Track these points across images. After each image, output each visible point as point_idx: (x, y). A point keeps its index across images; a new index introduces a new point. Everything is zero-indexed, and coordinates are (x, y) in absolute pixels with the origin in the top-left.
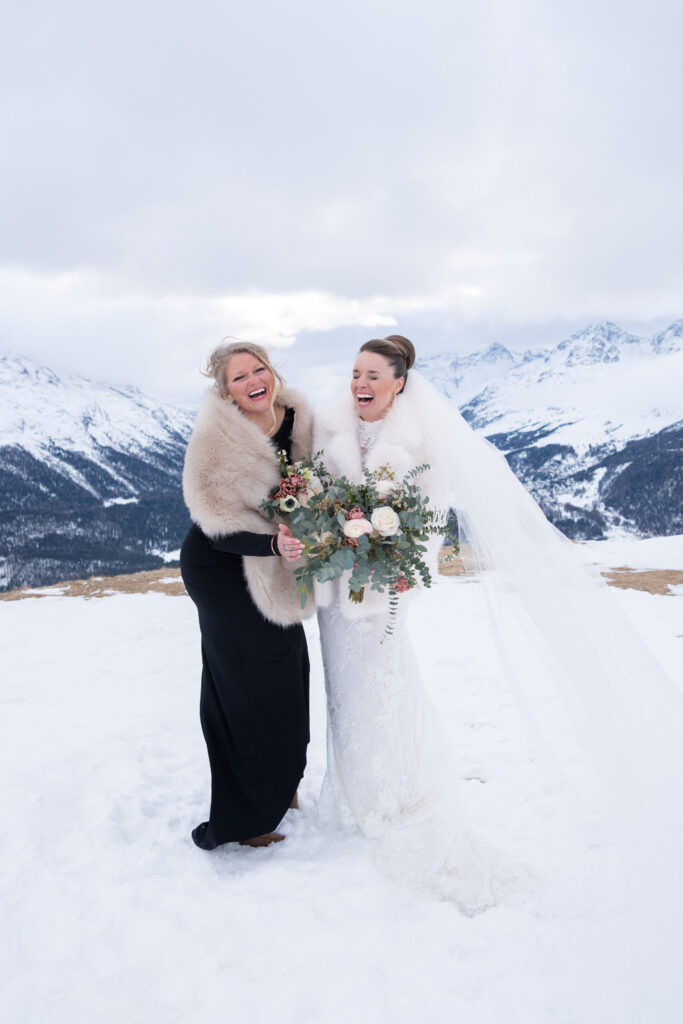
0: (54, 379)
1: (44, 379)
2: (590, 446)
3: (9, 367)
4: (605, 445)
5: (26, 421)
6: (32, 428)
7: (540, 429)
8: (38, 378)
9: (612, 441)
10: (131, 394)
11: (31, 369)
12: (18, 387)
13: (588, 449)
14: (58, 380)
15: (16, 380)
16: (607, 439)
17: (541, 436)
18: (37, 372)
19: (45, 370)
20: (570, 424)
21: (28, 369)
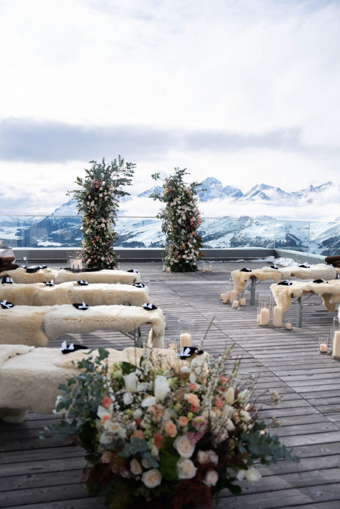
2: (151, 243)
4: (158, 242)
7: (129, 234)
9: (161, 241)
13: (150, 244)
16: (158, 240)
17: (129, 238)
20: (142, 232)
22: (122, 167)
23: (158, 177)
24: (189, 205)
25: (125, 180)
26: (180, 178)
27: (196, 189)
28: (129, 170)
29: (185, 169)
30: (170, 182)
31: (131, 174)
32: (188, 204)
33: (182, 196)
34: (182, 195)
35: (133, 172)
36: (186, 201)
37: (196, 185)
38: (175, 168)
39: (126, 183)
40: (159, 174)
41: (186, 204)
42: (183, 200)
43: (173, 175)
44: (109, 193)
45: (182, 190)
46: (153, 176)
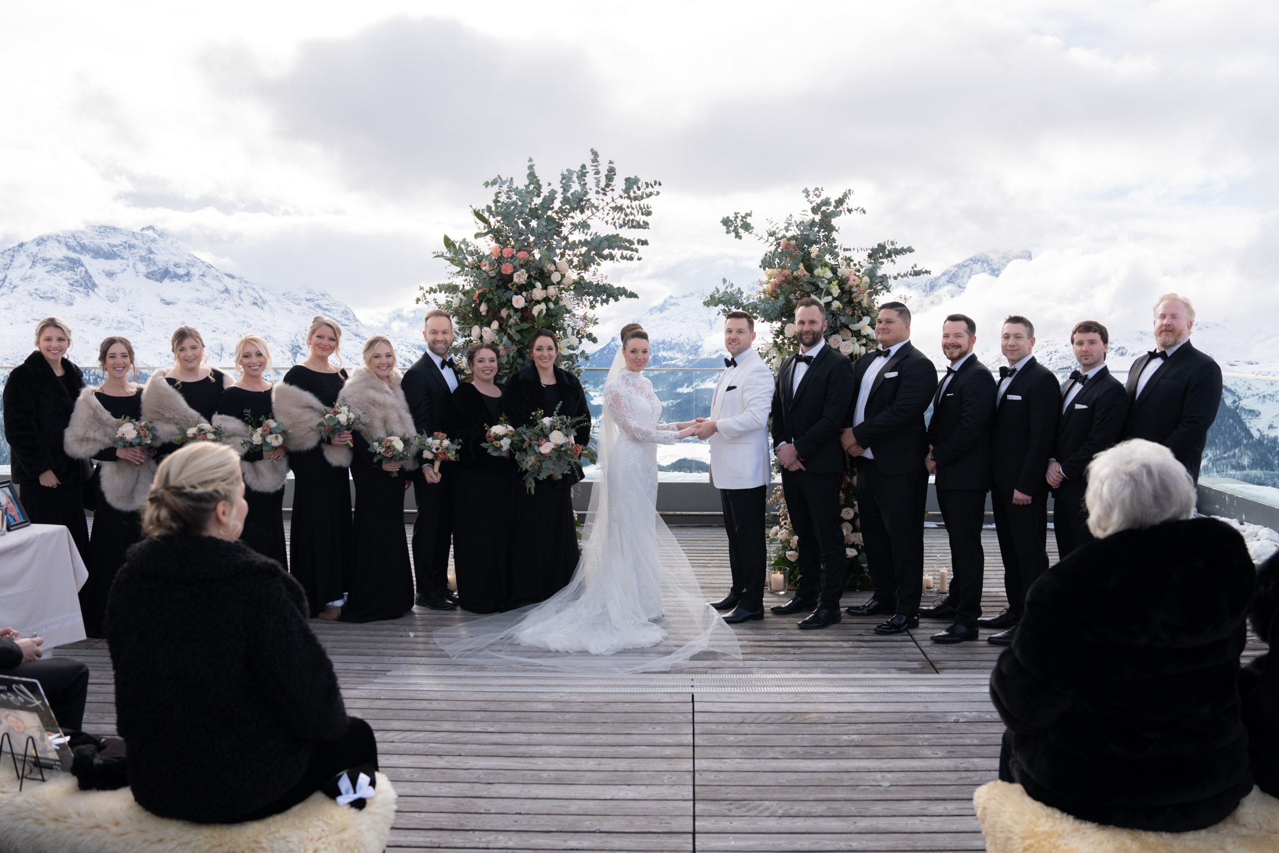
0: (259, 301)
1: (247, 300)
3: (208, 285)
8: (241, 299)
10: (347, 322)
14: (264, 302)
18: (240, 292)
19: (251, 292)
21: (230, 288)
22: (610, 194)
23: (747, 227)
24: (857, 334)
25: (613, 241)
26: (830, 229)
27: (886, 268)
28: (635, 203)
29: (845, 196)
30: (787, 246)
31: (641, 218)
32: (855, 327)
33: (829, 298)
34: (829, 293)
35: (649, 214)
36: (843, 319)
37: (889, 256)
38: (807, 192)
39: (617, 253)
40: (749, 215)
41: (847, 327)
42: (834, 315)
43: (798, 218)
44: (552, 291)
45: (829, 274)
46: (726, 222)
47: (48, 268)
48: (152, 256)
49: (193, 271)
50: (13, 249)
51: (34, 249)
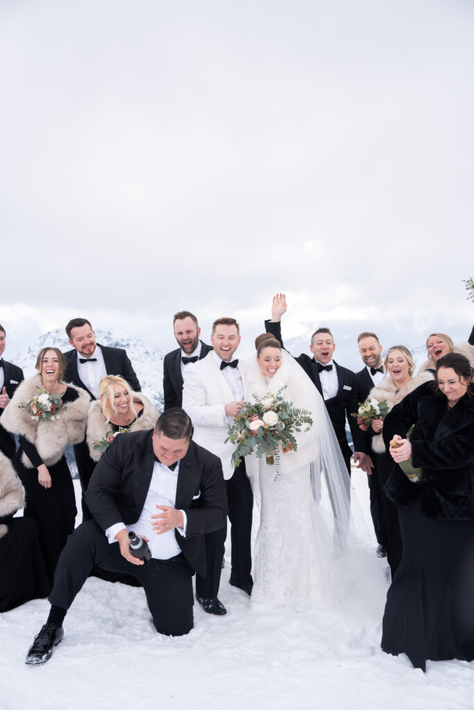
3: (137, 350)
5: (146, 382)
6: (150, 386)
8: (155, 357)
11: (151, 351)
12: (142, 362)
15: (141, 357)
18: (154, 353)
19: (159, 352)
21: (148, 351)
47: (61, 344)
48: (110, 336)
49: (131, 343)
50: (45, 336)
51: (54, 335)
